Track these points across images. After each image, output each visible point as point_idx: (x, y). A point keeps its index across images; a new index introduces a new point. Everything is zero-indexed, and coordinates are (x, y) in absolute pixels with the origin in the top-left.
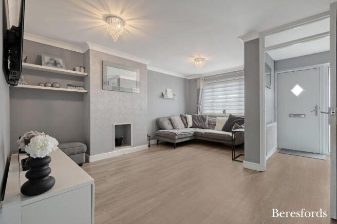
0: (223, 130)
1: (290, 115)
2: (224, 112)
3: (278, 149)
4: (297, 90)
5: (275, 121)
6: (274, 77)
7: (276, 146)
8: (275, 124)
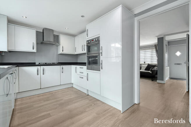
0: (145, 70)
1: (175, 64)
2: (145, 62)
3: (170, 78)
4: (178, 54)
5: (168, 66)
6: (168, 48)
7: (169, 76)
8: (169, 67)
